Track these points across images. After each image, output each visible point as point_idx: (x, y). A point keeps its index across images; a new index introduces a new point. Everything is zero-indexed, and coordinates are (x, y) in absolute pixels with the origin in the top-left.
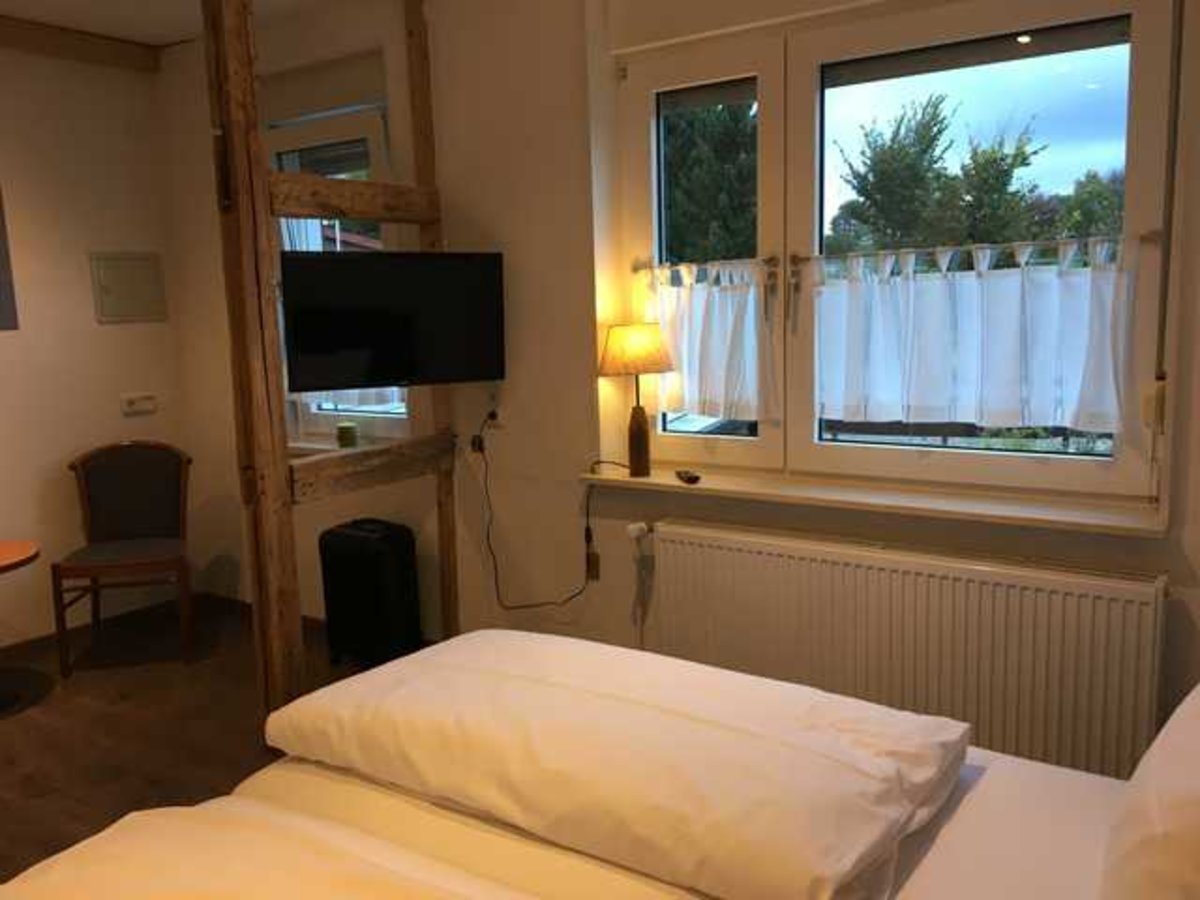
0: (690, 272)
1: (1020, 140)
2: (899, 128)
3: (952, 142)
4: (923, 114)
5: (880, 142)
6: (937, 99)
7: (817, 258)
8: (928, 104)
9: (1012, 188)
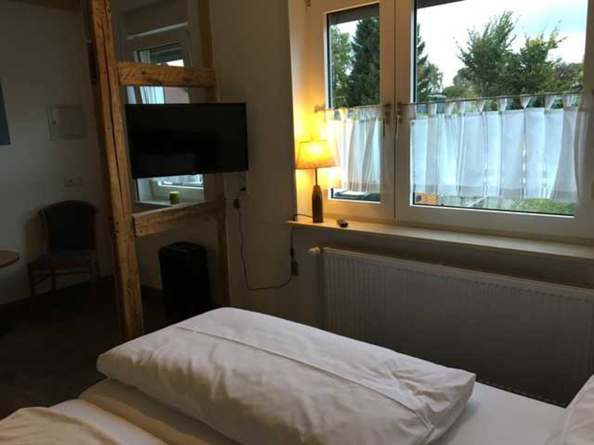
0: (344, 112)
1: (552, 35)
2: (487, 29)
3: (515, 36)
4: (501, 21)
5: (477, 37)
6: (508, 13)
7: (412, 104)
8: (503, 16)
9: (547, 60)
